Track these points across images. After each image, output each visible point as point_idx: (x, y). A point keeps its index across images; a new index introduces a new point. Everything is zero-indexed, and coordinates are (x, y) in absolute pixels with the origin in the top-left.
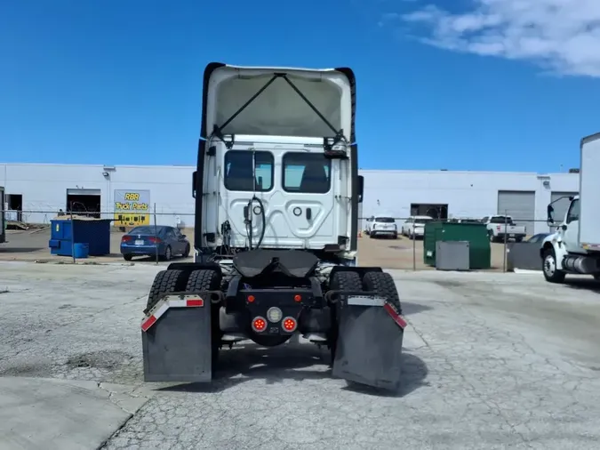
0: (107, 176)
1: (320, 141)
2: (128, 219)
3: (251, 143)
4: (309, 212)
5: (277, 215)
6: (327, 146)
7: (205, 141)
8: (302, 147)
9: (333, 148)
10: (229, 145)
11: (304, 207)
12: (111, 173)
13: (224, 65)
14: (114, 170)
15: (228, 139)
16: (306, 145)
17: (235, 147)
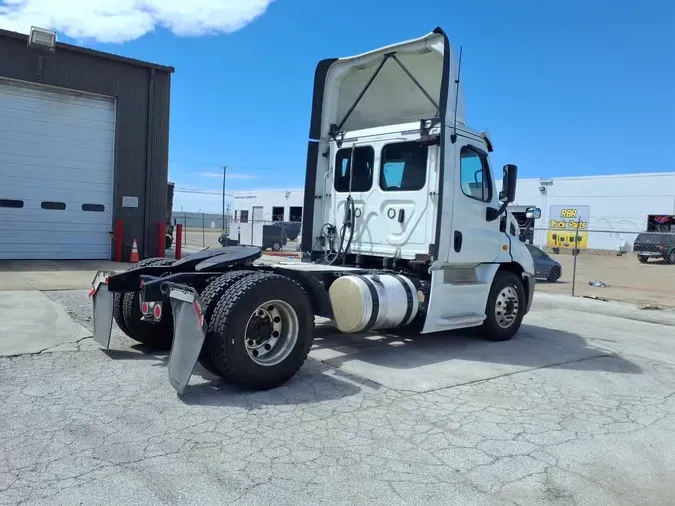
0: (543, 190)
1: (417, 125)
2: (562, 239)
3: (356, 139)
4: (402, 212)
5: (373, 218)
6: (424, 131)
7: (318, 143)
8: (400, 135)
9: (430, 133)
10: (339, 143)
11: (398, 207)
12: (548, 188)
13: (336, 60)
14: (551, 183)
15: (339, 138)
16: (403, 133)
17: (345, 145)
